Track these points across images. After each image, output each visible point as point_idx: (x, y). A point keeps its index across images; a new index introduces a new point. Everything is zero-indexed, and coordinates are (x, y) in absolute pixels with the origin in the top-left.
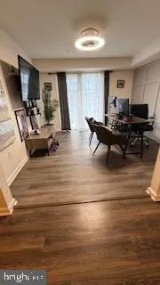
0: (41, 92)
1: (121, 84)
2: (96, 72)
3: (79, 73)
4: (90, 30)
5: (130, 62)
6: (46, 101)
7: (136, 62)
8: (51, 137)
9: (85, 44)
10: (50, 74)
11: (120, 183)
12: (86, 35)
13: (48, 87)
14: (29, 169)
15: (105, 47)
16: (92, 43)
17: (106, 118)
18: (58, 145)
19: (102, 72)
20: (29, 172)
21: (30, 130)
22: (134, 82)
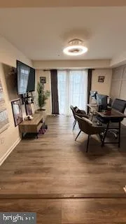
0: (36, 85)
1: (101, 79)
2: (82, 70)
3: (68, 71)
4: (76, 41)
5: (110, 63)
6: (40, 92)
7: (114, 63)
8: (41, 122)
9: (72, 51)
10: (45, 70)
11: (98, 176)
12: (72, 44)
13: (43, 80)
14: (18, 152)
15: (88, 52)
16: (77, 50)
17: (88, 108)
18: (46, 128)
19: (86, 69)
20: (18, 155)
21: (24, 116)
22: (113, 78)
